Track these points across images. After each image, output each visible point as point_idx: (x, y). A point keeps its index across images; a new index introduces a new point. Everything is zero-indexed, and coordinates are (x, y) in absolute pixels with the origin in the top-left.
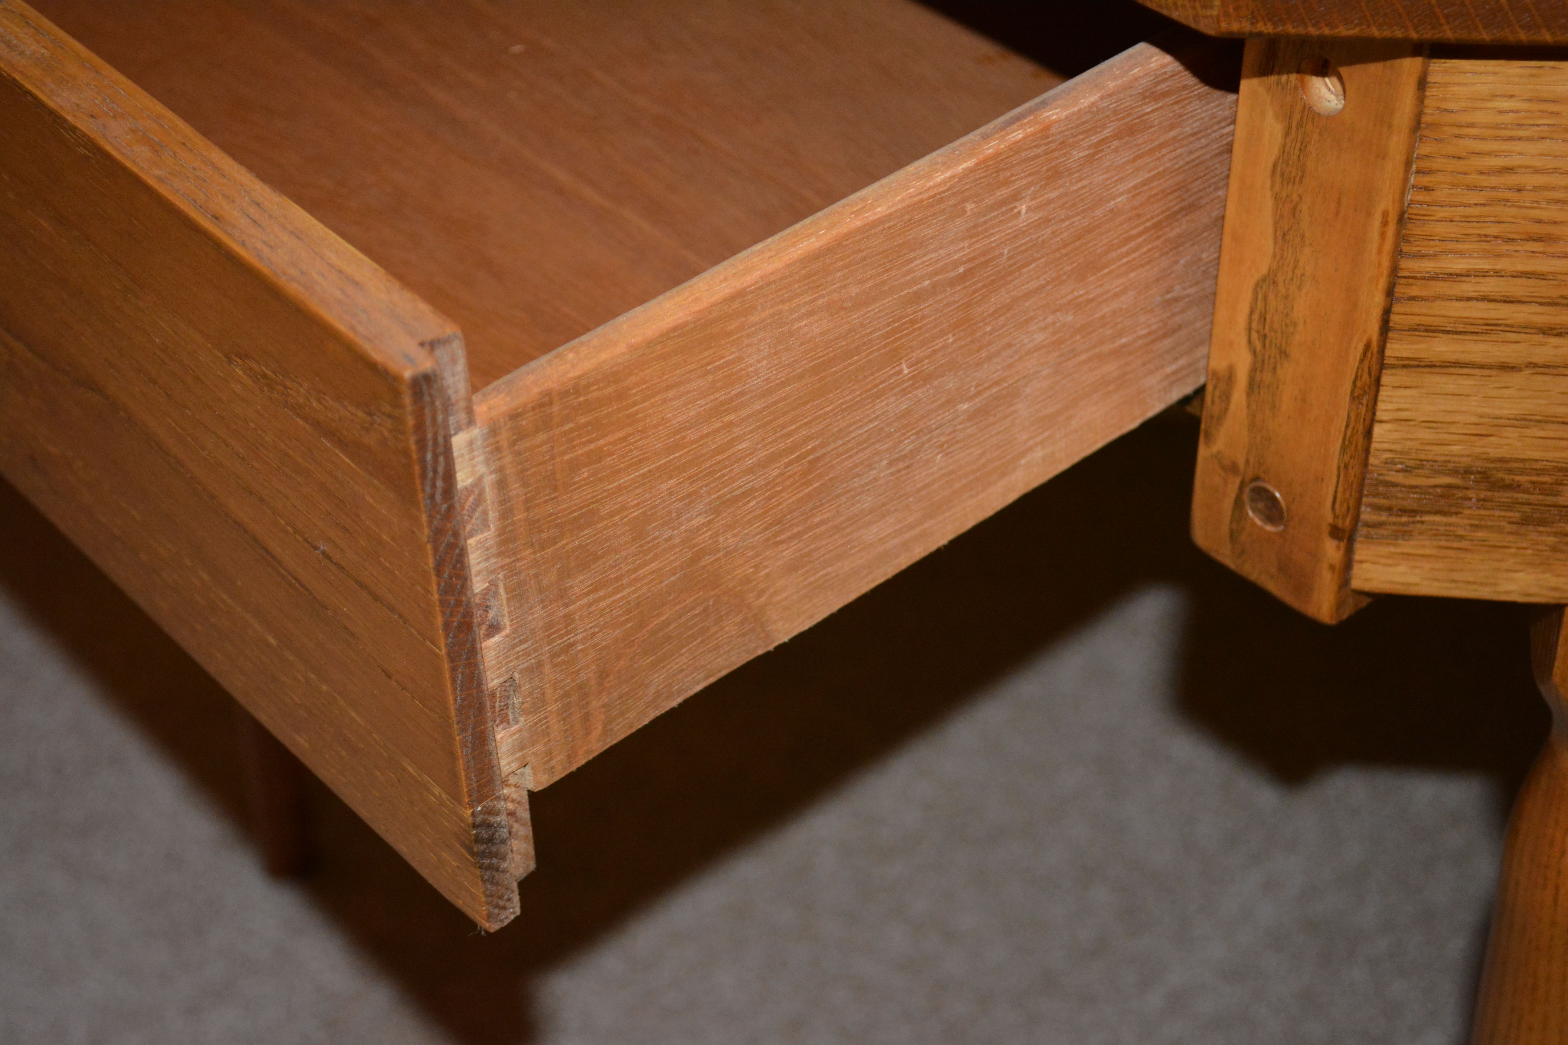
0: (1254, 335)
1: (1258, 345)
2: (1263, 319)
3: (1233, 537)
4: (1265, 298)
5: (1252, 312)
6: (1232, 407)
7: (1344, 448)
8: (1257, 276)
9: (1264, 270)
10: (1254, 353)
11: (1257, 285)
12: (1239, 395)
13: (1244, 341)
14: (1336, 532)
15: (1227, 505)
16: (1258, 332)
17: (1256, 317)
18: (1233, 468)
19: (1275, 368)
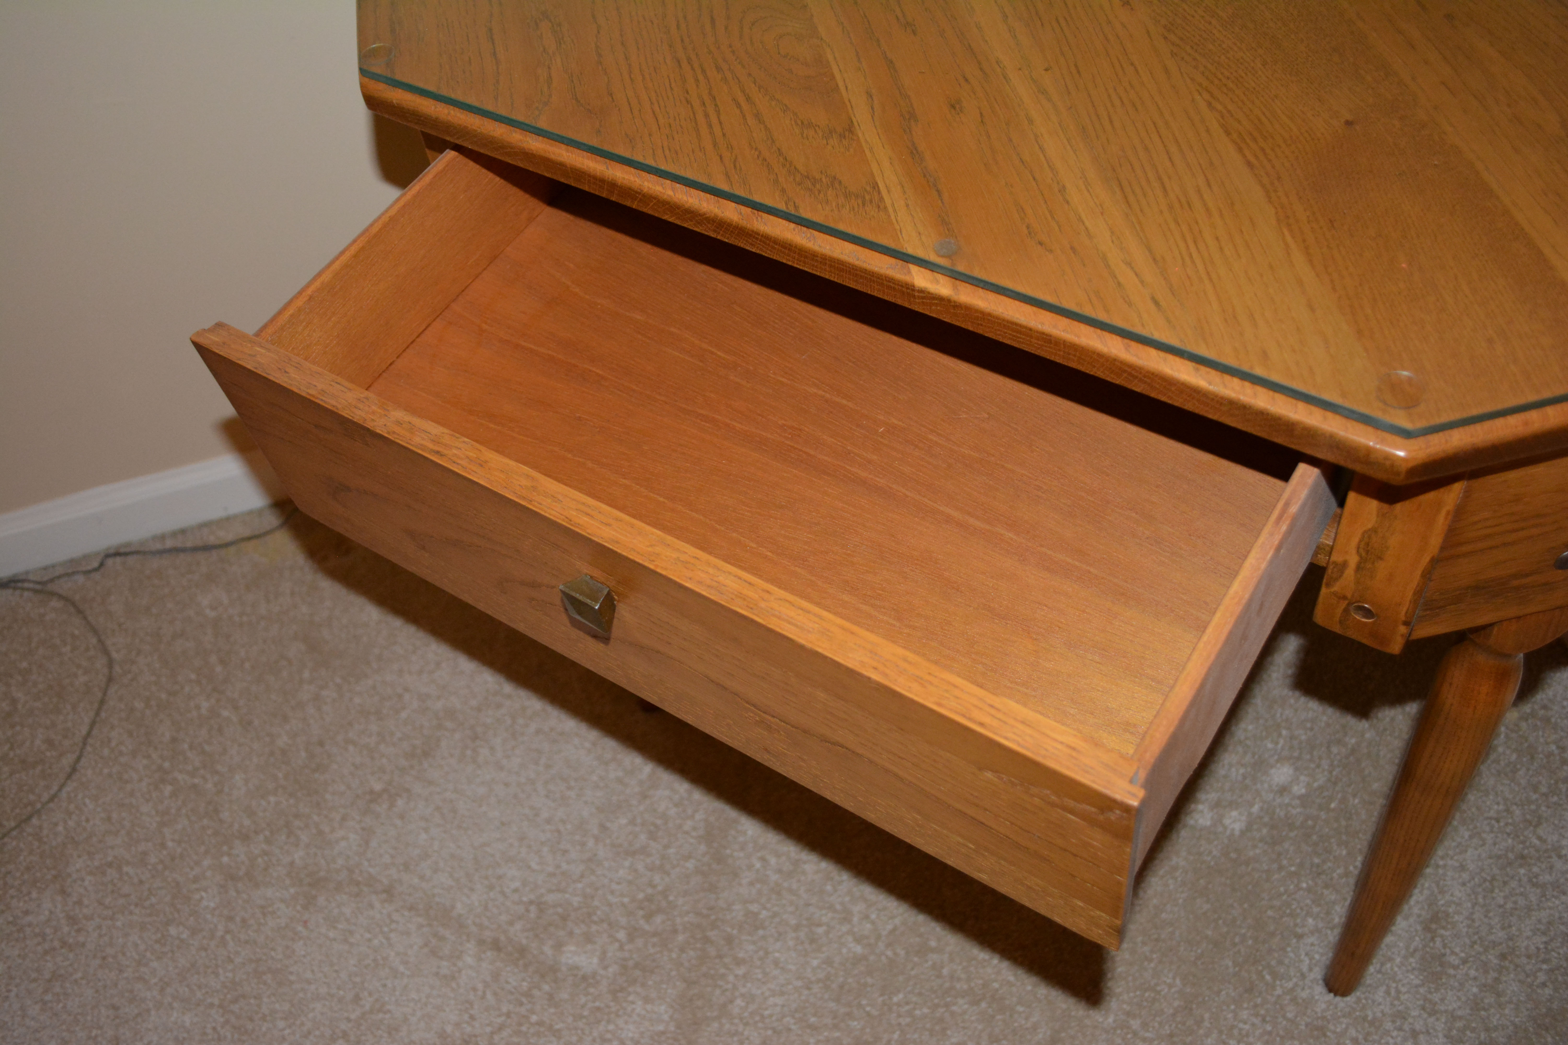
0: (1361, 550)
1: (1364, 554)
2: (1368, 544)
3: (1340, 622)
4: (1369, 537)
5: (1360, 541)
6: (1345, 575)
7: (1414, 594)
8: (1364, 529)
9: (1370, 526)
10: (1361, 557)
11: (1365, 532)
12: (1350, 572)
13: (1354, 551)
14: (1406, 623)
15: (1339, 611)
16: (1364, 549)
17: (1363, 543)
18: (1344, 598)
19: (1373, 563)
